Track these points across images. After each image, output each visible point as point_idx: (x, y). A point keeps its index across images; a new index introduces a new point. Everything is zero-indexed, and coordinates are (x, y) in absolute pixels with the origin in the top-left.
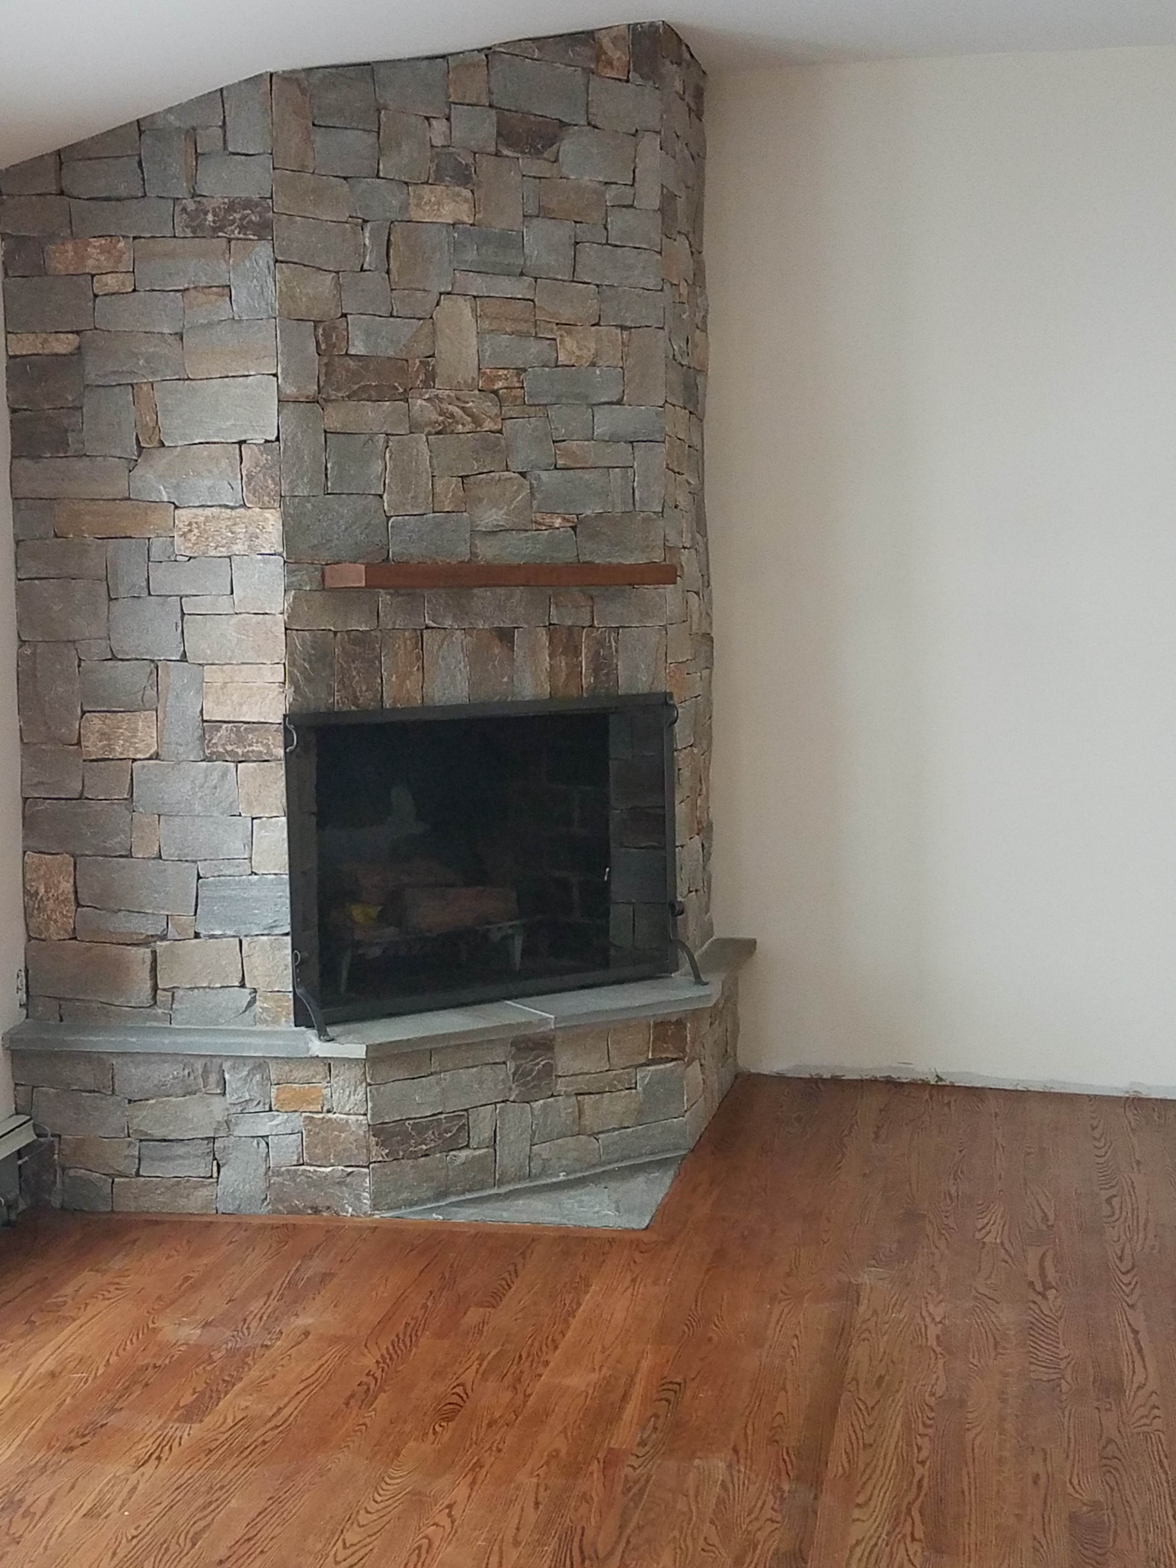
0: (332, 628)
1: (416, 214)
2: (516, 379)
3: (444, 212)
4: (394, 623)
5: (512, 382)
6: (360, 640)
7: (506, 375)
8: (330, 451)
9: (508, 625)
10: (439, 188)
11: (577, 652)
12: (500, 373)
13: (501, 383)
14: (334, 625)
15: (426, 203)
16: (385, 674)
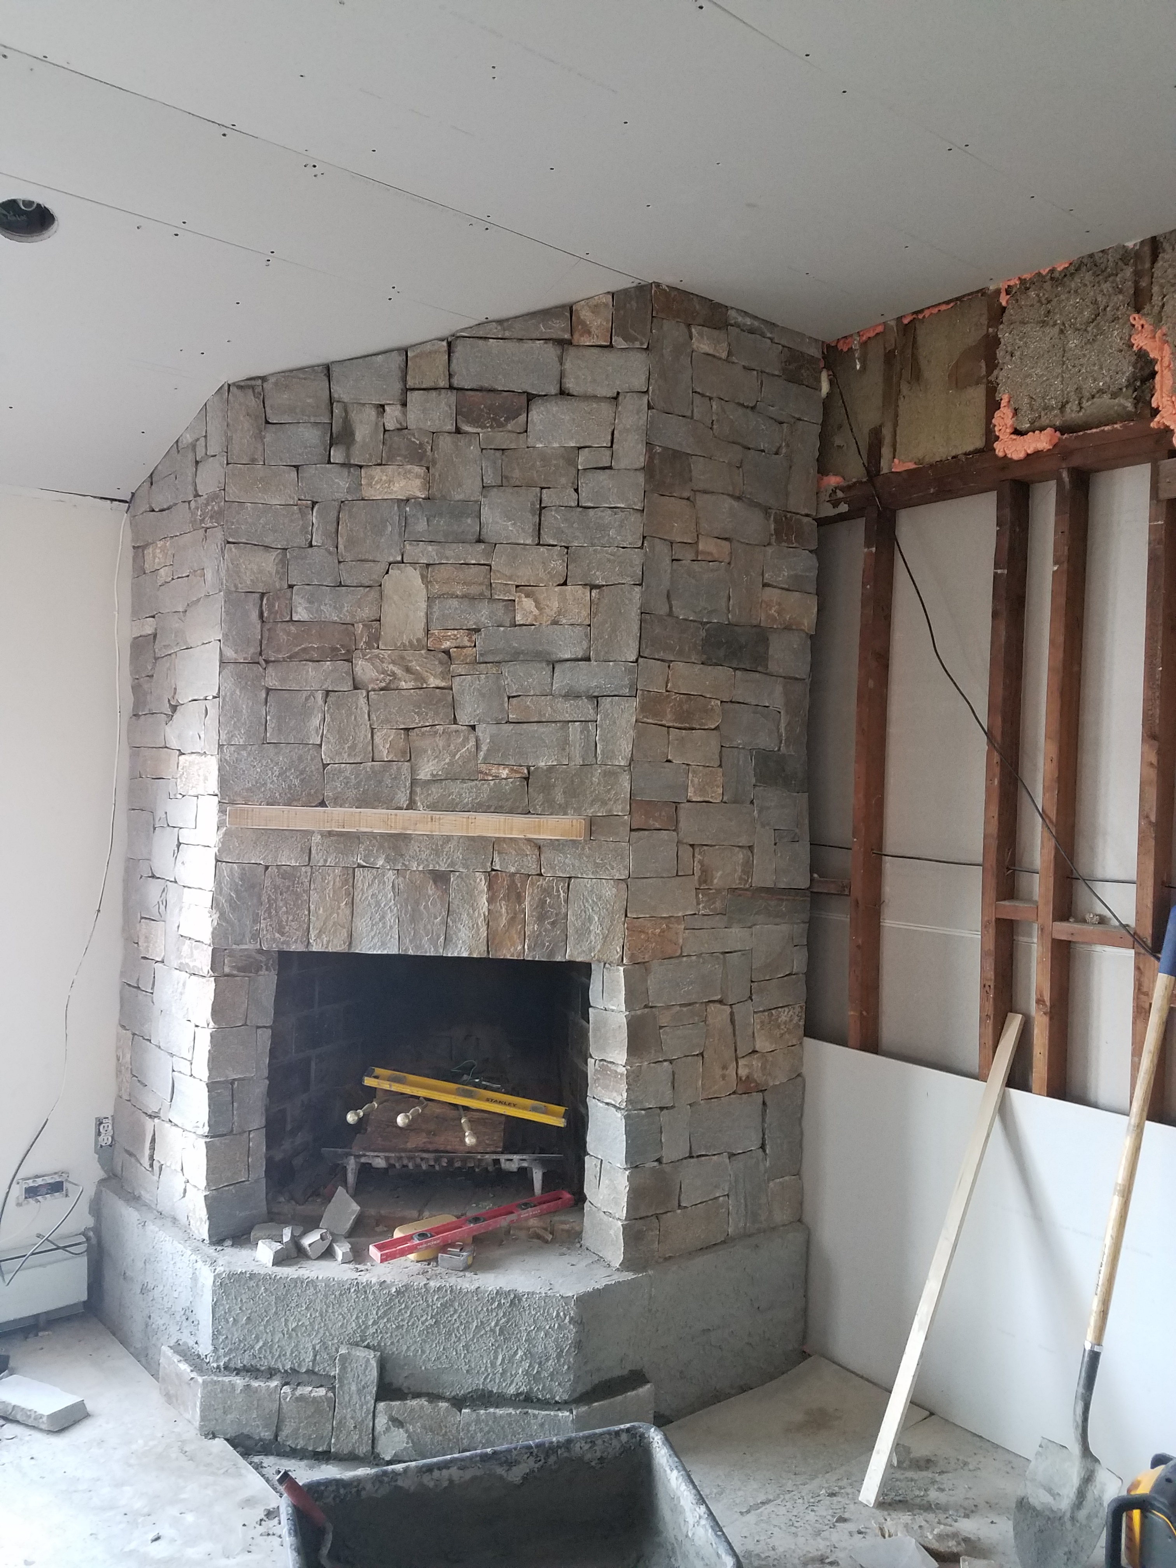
0: (262, 862)
1: (368, 493)
2: (466, 638)
3: (395, 489)
4: (326, 861)
5: (462, 641)
6: (289, 875)
7: (455, 635)
8: (271, 705)
9: (443, 868)
10: (390, 469)
11: (520, 898)
12: (449, 634)
13: (448, 643)
14: (264, 859)
15: (377, 483)
16: (312, 907)
